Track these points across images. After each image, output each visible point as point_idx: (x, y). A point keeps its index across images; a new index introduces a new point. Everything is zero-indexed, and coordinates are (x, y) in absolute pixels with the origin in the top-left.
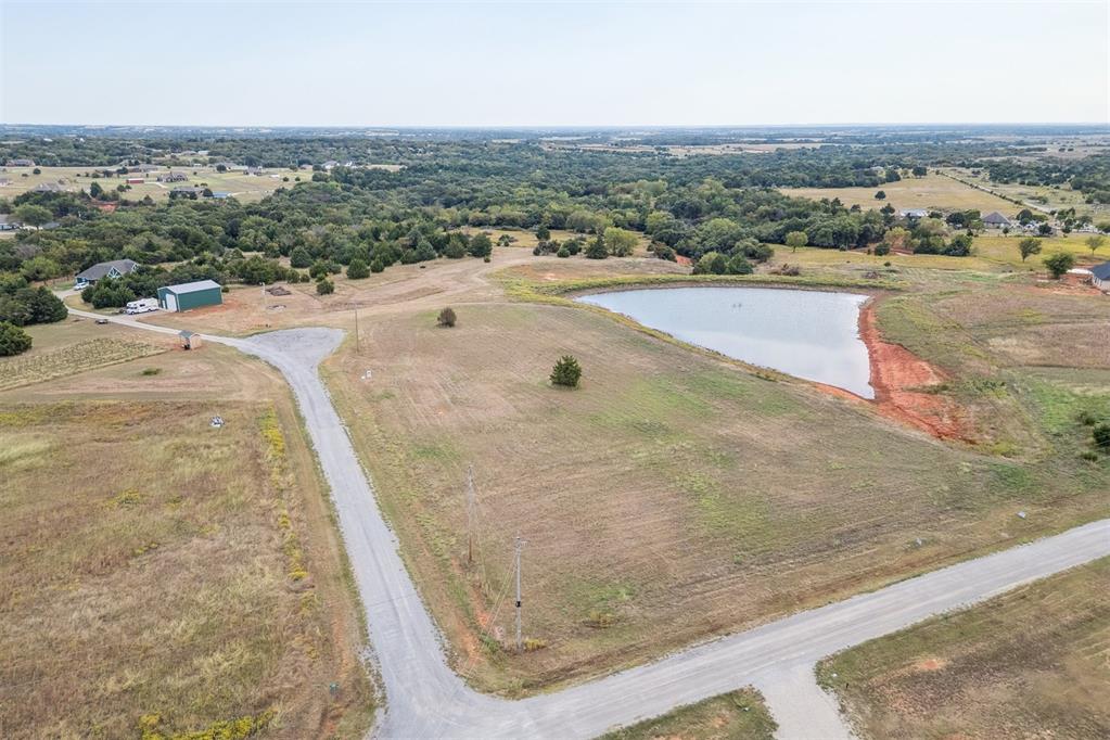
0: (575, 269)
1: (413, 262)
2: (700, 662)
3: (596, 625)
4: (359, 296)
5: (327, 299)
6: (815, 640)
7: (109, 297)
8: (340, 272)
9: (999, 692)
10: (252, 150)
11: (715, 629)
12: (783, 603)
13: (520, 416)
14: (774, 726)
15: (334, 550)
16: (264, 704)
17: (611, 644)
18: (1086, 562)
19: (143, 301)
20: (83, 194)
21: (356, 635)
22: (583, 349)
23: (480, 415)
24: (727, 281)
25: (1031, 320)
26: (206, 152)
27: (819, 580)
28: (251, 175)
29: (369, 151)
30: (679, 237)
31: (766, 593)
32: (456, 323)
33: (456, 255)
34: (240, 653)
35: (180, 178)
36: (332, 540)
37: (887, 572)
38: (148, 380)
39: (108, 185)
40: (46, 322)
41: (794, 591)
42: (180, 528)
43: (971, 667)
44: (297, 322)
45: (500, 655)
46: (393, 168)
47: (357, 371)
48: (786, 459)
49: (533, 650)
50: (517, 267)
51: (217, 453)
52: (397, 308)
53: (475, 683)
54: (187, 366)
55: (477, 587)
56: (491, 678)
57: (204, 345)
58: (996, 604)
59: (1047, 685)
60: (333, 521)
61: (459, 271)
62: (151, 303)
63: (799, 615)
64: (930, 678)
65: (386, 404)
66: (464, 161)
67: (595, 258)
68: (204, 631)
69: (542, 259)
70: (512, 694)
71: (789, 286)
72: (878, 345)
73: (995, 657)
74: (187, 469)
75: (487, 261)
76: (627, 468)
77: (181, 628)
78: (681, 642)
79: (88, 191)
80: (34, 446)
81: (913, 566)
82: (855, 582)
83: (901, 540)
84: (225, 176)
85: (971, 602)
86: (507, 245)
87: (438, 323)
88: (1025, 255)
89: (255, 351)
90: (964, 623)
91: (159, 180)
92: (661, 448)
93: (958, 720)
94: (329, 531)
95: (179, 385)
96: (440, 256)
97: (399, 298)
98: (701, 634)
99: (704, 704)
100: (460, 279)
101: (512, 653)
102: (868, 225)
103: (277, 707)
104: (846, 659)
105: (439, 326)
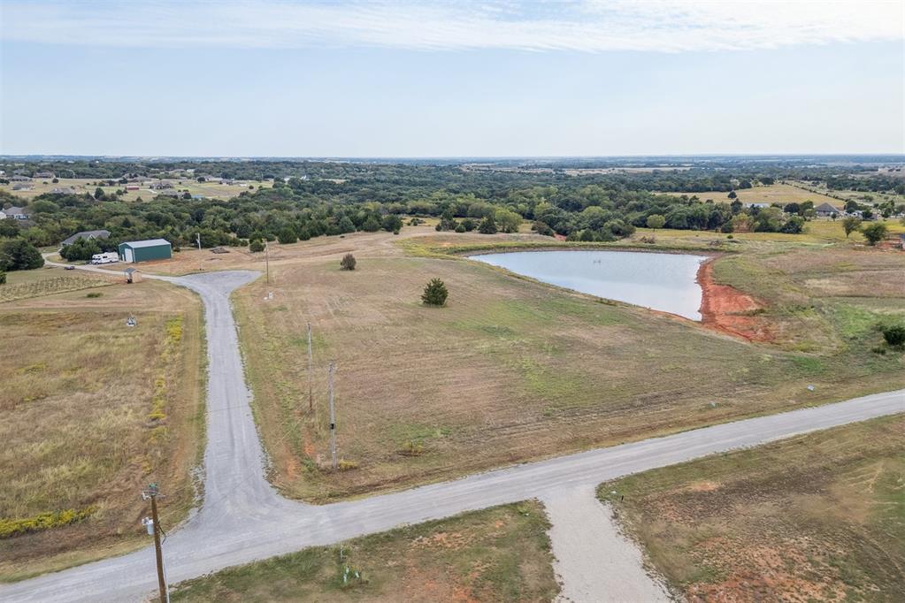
0: (468, 240)
1: (336, 234)
2: (494, 480)
3: (407, 454)
4: (284, 253)
5: (258, 255)
6: (602, 468)
7: (80, 252)
8: (274, 240)
9: (765, 508)
10: (229, 170)
11: (514, 459)
12: (580, 443)
13: (389, 322)
14: (549, 526)
15: (196, 402)
16: (91, 501)
17: (418, 467)
18: (863, 420)
19: (106, 254)
20: (88, 196)
21: (192, 458)
22: (458, 284)
23: (355, 321)
24: (592, 246)
25: (845, 268)
26: (193, 170)
27: (617, 428)
28: (224, 184)
29: (323, 171)
30: (559, 220)
31: (568, 436)
32: (355, 267)
33: (372, 230)
35: (168, 186)
36: (196, 396)
37: (680, 424)
38: (90, 300)
39: (108, 191)
40: (26, 269)
41: (593, 435)
42: (69, 386)
43: (744, 490)
44: (226, 268)
45: (315, 474)
46: (338, 181)
47: (263, 294)
48: (609, 351)
49: (346, 470)
50: (420, 237)
51: (123, 340)
52: (312, 260)
53: (287, 492)
54: (125, 292)
55: (310, 427)
56: (303, 489)
57: (144, 281)
58: (775, 446)
59: (812, 504)
60: (202, 383)
61: (372, 239)
62: (113, 256)
63: (593, 450)
64: (701, 496)
65: (279, 314)
66: (397, 177)
67: (486, 233)
68: (59, 451)
69: (442, 233)
70: (318, 500)
71: (642, 250)
72: (710, 287)
73: (766, 483)
74: (92, 350)
75: (396, 233)
76: (469, 355)
77: (39, 449)
78: (482, 467)
79: (93, 195)
81: (704, 420)
82: (650, 430)
83: (698, 403)
84: (203, 185)
85: (750, 445)
86: (415, 225)
87: (341, 267)
88: (848, 232)
89: (184, 284)
90: (742, 458)
91: (151, 188)
92: (503, 342)
93: (722, 527)
94: (196, 389)
95: (113, 303)
96: (358, 231)
97: (314, 254)
98: (501, 463)
99: (489, 510)
100: (370, 244)
101: (328, 472)
102: (717, 211)
103: (102, 505)
104: (629, 482)
105: (342, 270)
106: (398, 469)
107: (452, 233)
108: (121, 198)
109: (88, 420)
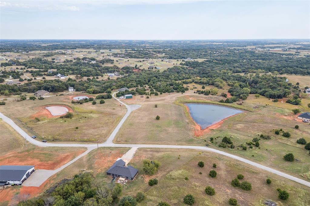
4: (152, 99)
6: (142, 146)
7: (119, 95)
9: (151, 153)
11: (135, 144)
12: (144, 144)
13: (146, 122)
14: (130, 150)
15: (112, 131)
16: (98, 139)
20: (133, 67)
21: (108, 137)
23: (142, 121)
28: (168, 62)
32: (157, 107)
33: (178, 92)
34: (99, 136)
35: (153, 63)
38: (113, 110)
39: (139, 64)
40: (109, 99)
42: (102, 127)
45: (117, 141)
47: (136, 113)
51: (111, 120)
54: (118, 108)
56: (114, 142)
60: (115, 129)
61: (174, 95)
62: (123, 97)
64: (147, 151)
65: (133, 118)
67: (206, 95)
68: (98, 134)
73: (155, 151)
74: (107, 121)
77: (96, 134)
78: (131, 144)
80: (96, 116)
82: (153, 144)
84: (163, 63)
87: (154, 106)
89: (128, 107)
91: (149, 63)
93: (145, 153)
94: (113, 129)
95: (115, 111)
96: (175, 92)
99: (127, 147)
100: (171, 97)
106: (124, 142)
107: (197, 94)
108: (140, 68)
109: (101, 131)
